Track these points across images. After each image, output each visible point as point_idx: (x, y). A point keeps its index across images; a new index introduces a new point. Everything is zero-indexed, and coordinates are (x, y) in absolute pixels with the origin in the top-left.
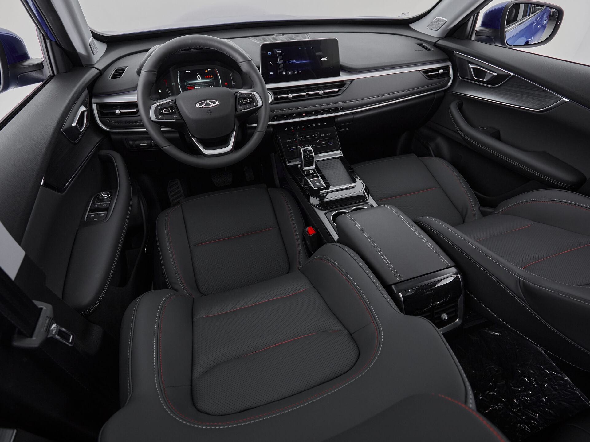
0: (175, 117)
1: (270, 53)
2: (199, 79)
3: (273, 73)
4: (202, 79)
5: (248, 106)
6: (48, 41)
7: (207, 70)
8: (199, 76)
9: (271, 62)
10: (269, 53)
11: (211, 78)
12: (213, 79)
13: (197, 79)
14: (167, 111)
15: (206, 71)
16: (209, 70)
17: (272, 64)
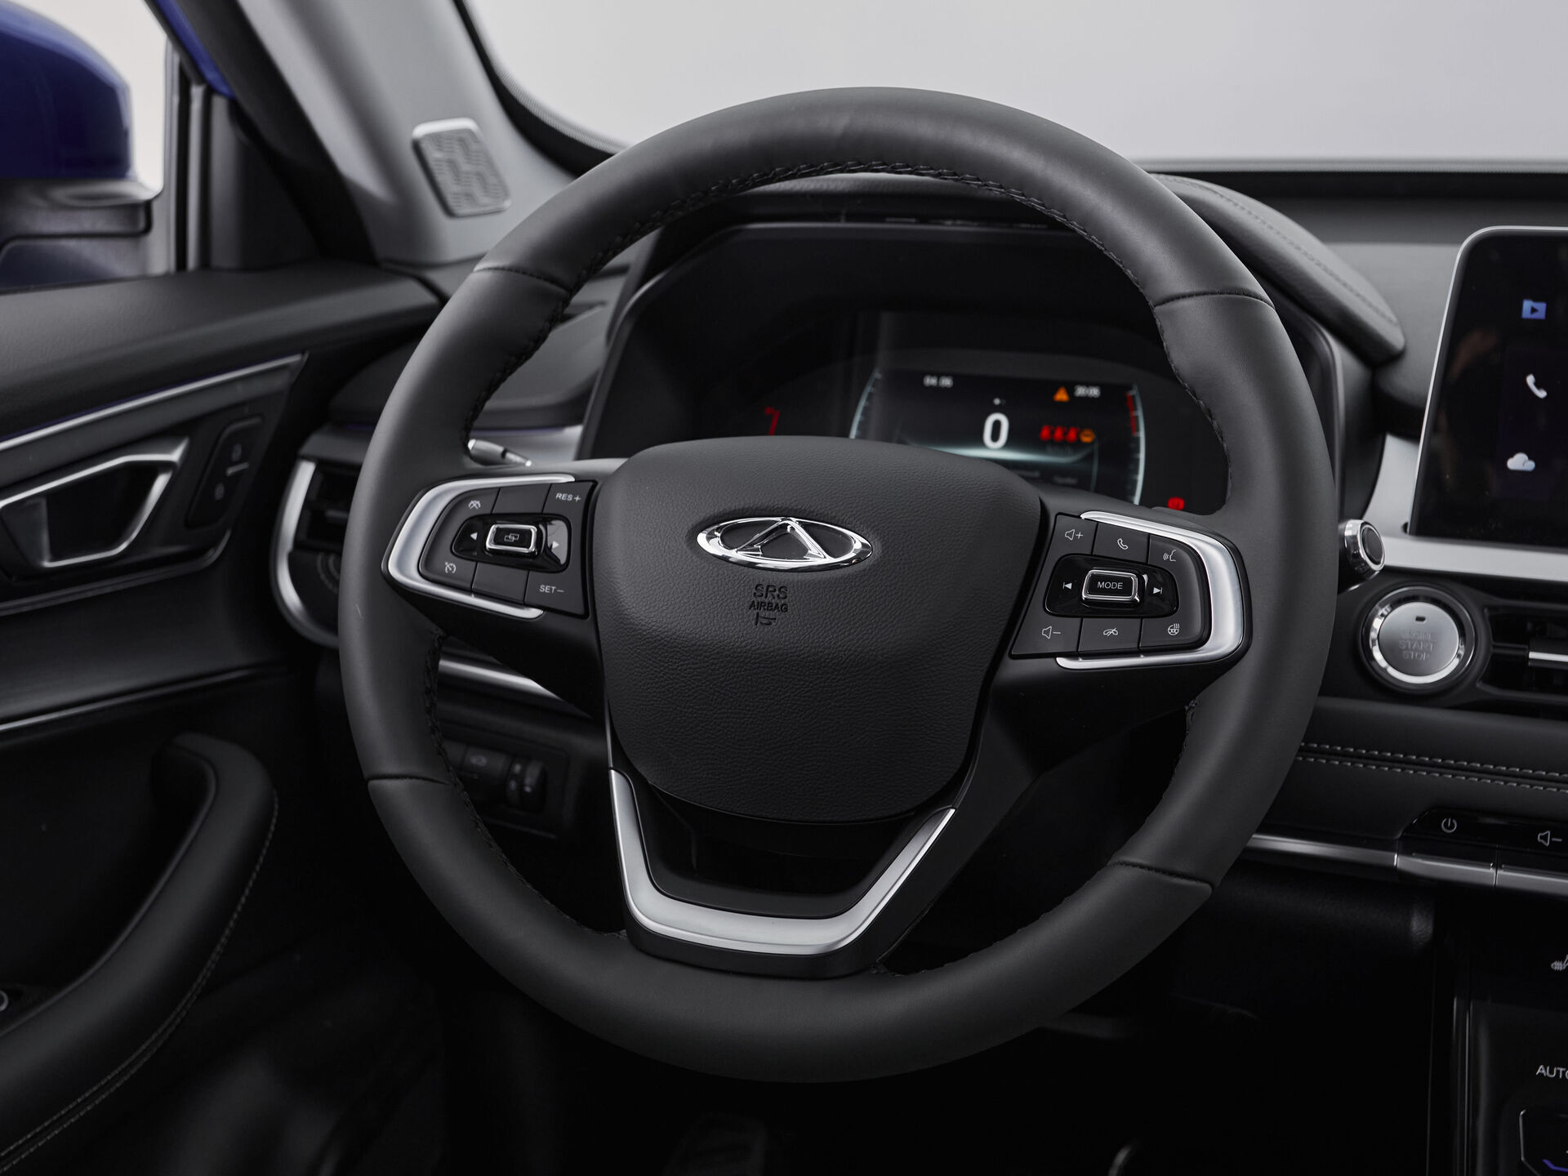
0: (544, 589)
1: (1542, 307)
2: (995, 436)
3: (1530, 465)
4: (1010, 444)
5: (1113, 631)
6: (197, 92)
7: (1071, 391)
8: (997, 425)
9: (1530, 380)
10: (1527, 305)
11: (1077, 445)
12: (1088, 458)
13: (978, 441)
14: (512, 538)
15: (1062, 396)
16: (1081, 391)
17: (1542, 394)
